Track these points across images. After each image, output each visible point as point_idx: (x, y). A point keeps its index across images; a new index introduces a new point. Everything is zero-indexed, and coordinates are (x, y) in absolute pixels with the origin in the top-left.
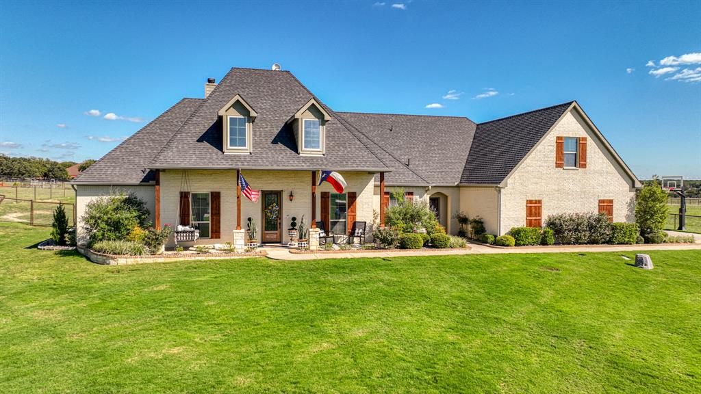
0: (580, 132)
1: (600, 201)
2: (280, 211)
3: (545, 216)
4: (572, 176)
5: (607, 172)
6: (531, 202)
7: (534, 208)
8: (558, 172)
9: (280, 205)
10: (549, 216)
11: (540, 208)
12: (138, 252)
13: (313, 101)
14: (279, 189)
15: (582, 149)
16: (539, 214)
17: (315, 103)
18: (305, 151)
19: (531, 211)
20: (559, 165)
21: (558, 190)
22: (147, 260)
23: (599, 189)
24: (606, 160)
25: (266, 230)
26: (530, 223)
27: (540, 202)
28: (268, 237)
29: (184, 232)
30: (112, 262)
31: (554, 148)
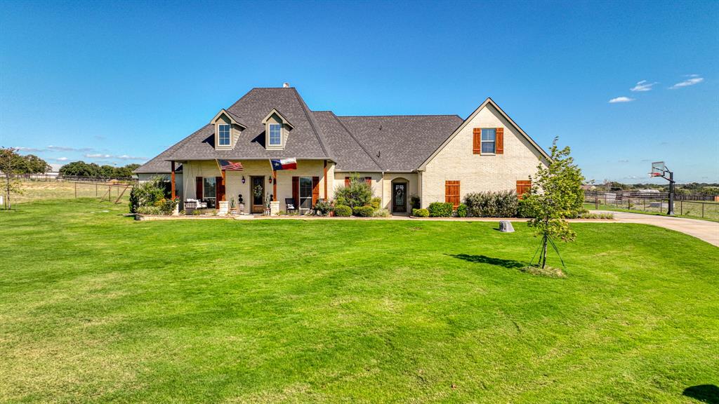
0: (497, 123)
1: (518, 182)
2: (263, 191)
3: (463, 194)
4: (489, 161)
5: (525, 157)
6: (450, 182)
7: (452, 188)
8: (476, 157)
9: (263, 186)
10: (468, 194)
11: (458, 187)
12: (156, 213)
13: (274, 111)
14: (262, 175)
15: (499, 138)
16: (457, 192)
17: (276, 112)
18: (270, 147)
19: (449, 190)
20: (476, 152)
21: (476, 173)
22: (162, 218)
23: (518, 172)
24: (524, 147)
25: (255, 204)
26: (449, 200)
27: (458, 182)
28: (256, 209)
29: (191, 202)
30: (141, 219)
31: (471, 138)
